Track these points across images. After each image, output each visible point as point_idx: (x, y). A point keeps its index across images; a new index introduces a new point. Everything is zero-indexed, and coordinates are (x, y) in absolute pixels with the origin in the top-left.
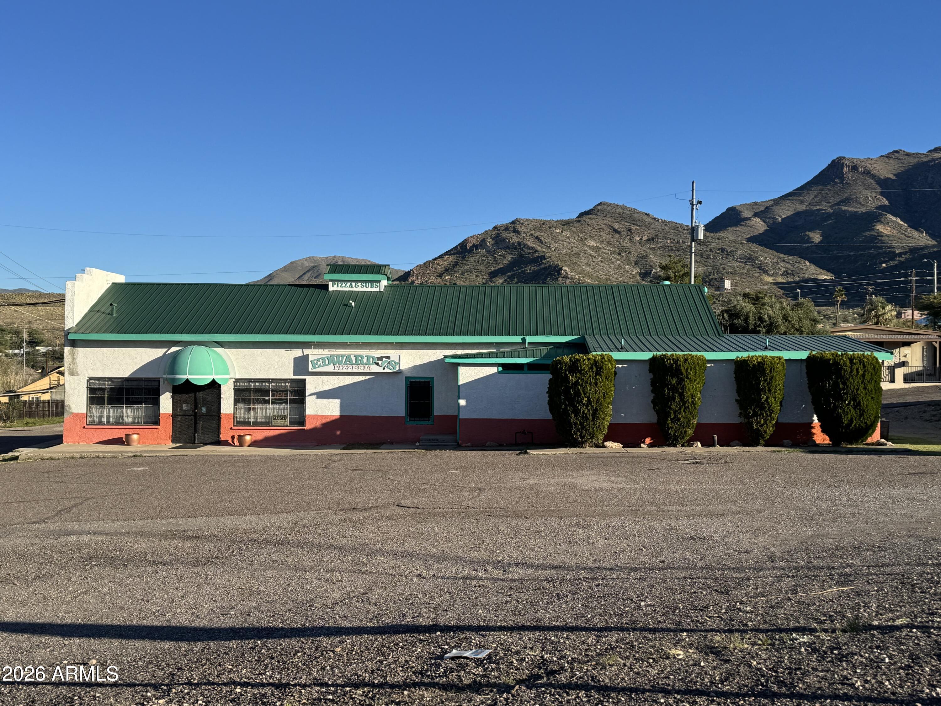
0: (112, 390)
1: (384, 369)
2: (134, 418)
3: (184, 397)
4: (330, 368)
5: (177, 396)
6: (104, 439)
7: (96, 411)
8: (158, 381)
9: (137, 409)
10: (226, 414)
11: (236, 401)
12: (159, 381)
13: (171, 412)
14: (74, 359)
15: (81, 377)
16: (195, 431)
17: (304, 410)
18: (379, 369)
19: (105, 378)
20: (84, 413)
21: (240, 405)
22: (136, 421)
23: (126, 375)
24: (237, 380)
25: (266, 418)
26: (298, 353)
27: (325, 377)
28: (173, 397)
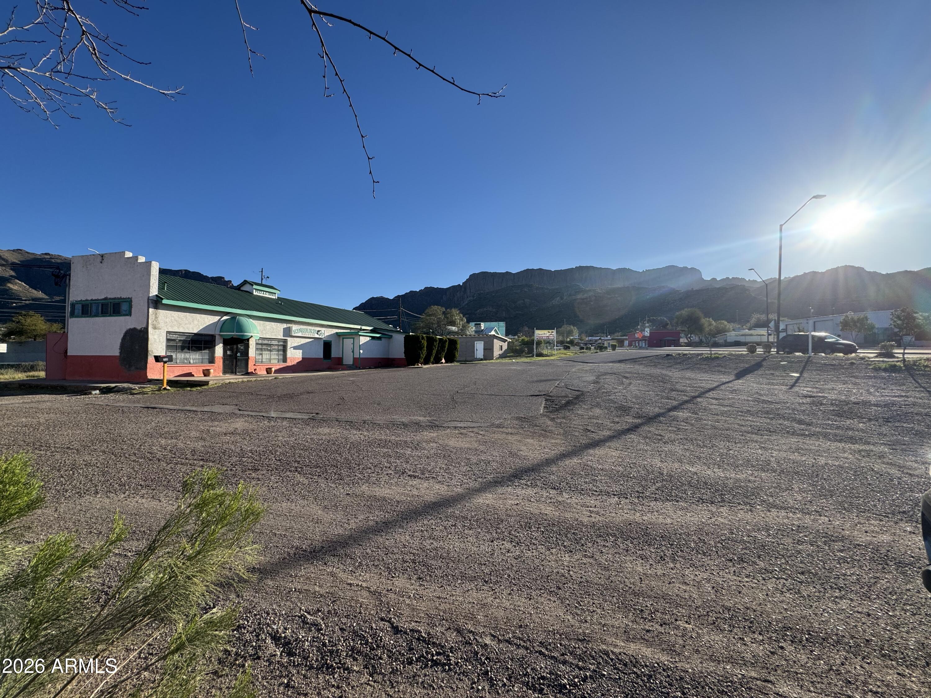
2: (198, 359)
3: (229, 345)
4: (300, 334)
5: (225, 346)
8: (215, 336)
10: (251, 357)
13: (222, 356)
14: (156, 317)
15: (162, 331)
16: (236, 367)
17: (287, 355)
18: (317, 336)
21: (257, 352)
24: (258, 338)
25: (268, 359)
26: (285, 326)
27: (296, 339)
28: (222, 346)
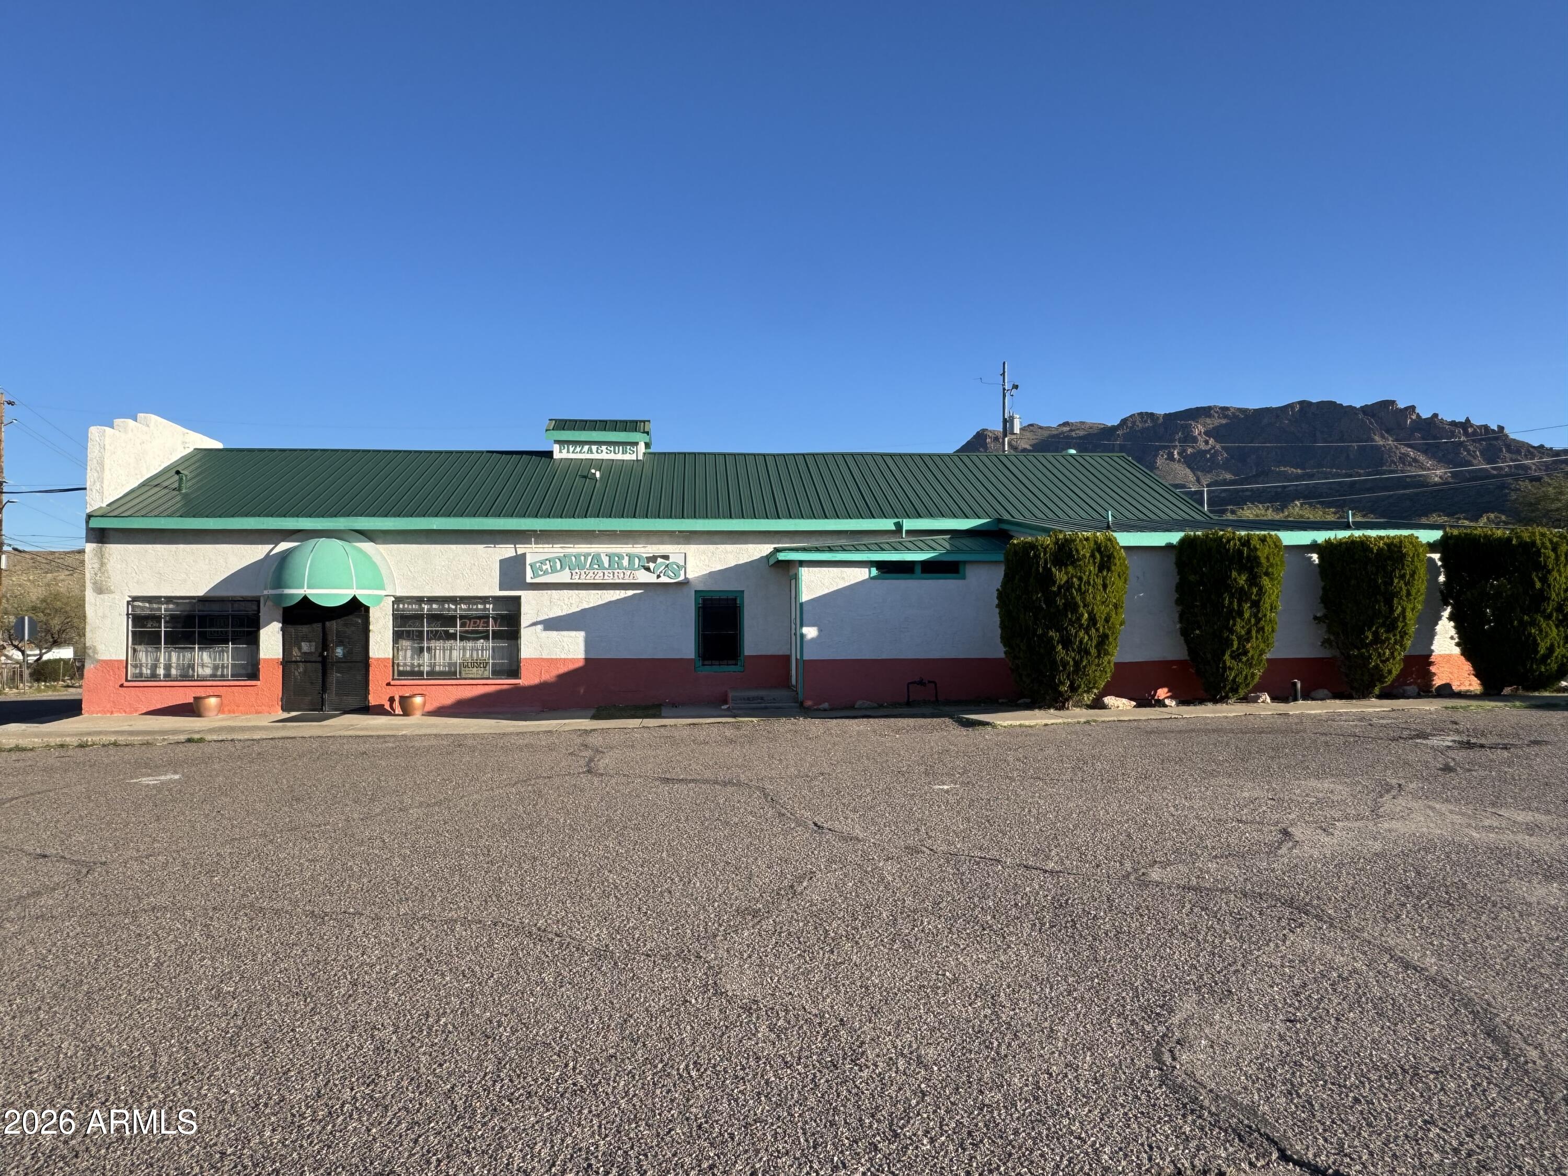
0: (173, 619)
1: (659, 576)
2: (216, 668)
3: (305, 629)
4: (564, 577)
5: (291, 629)
6: (159, 707)
7: (145, 656)
8: (256, 601)
9: (220, 652)
10: (378, 659)
11: (398, 636)
12: (258, 602)
13: (281, 656)
14: (102, 564)
15: (116, 596)
16: (324, 689)
17: (518, 650)
18: (650, 578)
19: (160, 597)
20: (121, 661)
21: (405, 643)
22: (219, 673)
23: (201, 592)
24: (398, 600)
25: (450, 665)
26: (507, 551)
27: (555, 593)
28: (282, 629)
